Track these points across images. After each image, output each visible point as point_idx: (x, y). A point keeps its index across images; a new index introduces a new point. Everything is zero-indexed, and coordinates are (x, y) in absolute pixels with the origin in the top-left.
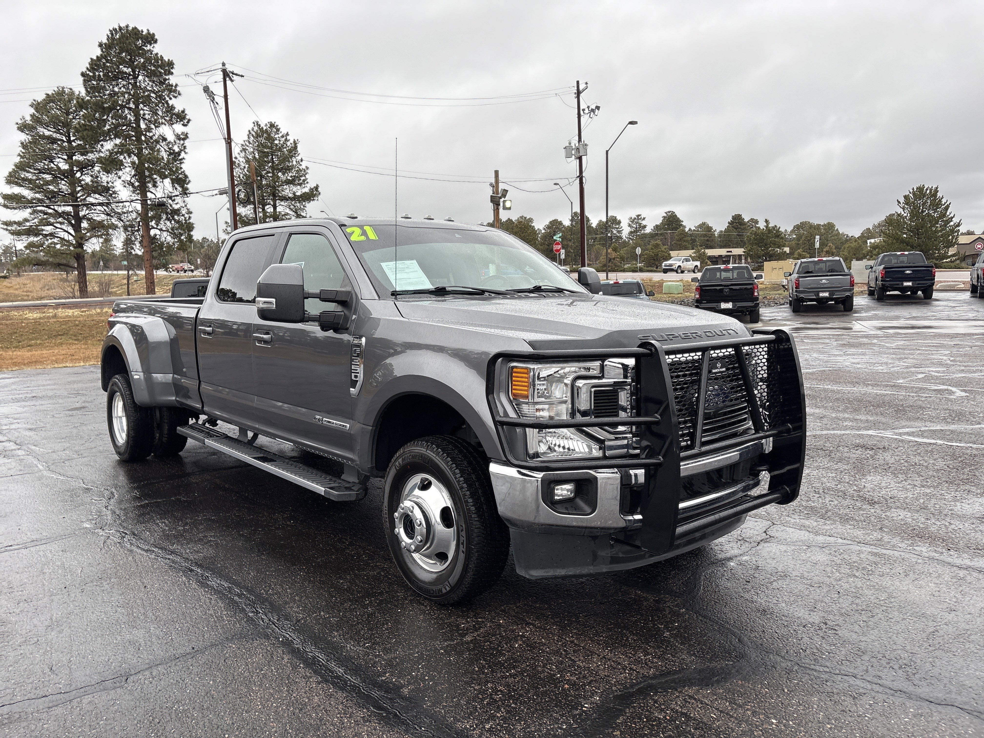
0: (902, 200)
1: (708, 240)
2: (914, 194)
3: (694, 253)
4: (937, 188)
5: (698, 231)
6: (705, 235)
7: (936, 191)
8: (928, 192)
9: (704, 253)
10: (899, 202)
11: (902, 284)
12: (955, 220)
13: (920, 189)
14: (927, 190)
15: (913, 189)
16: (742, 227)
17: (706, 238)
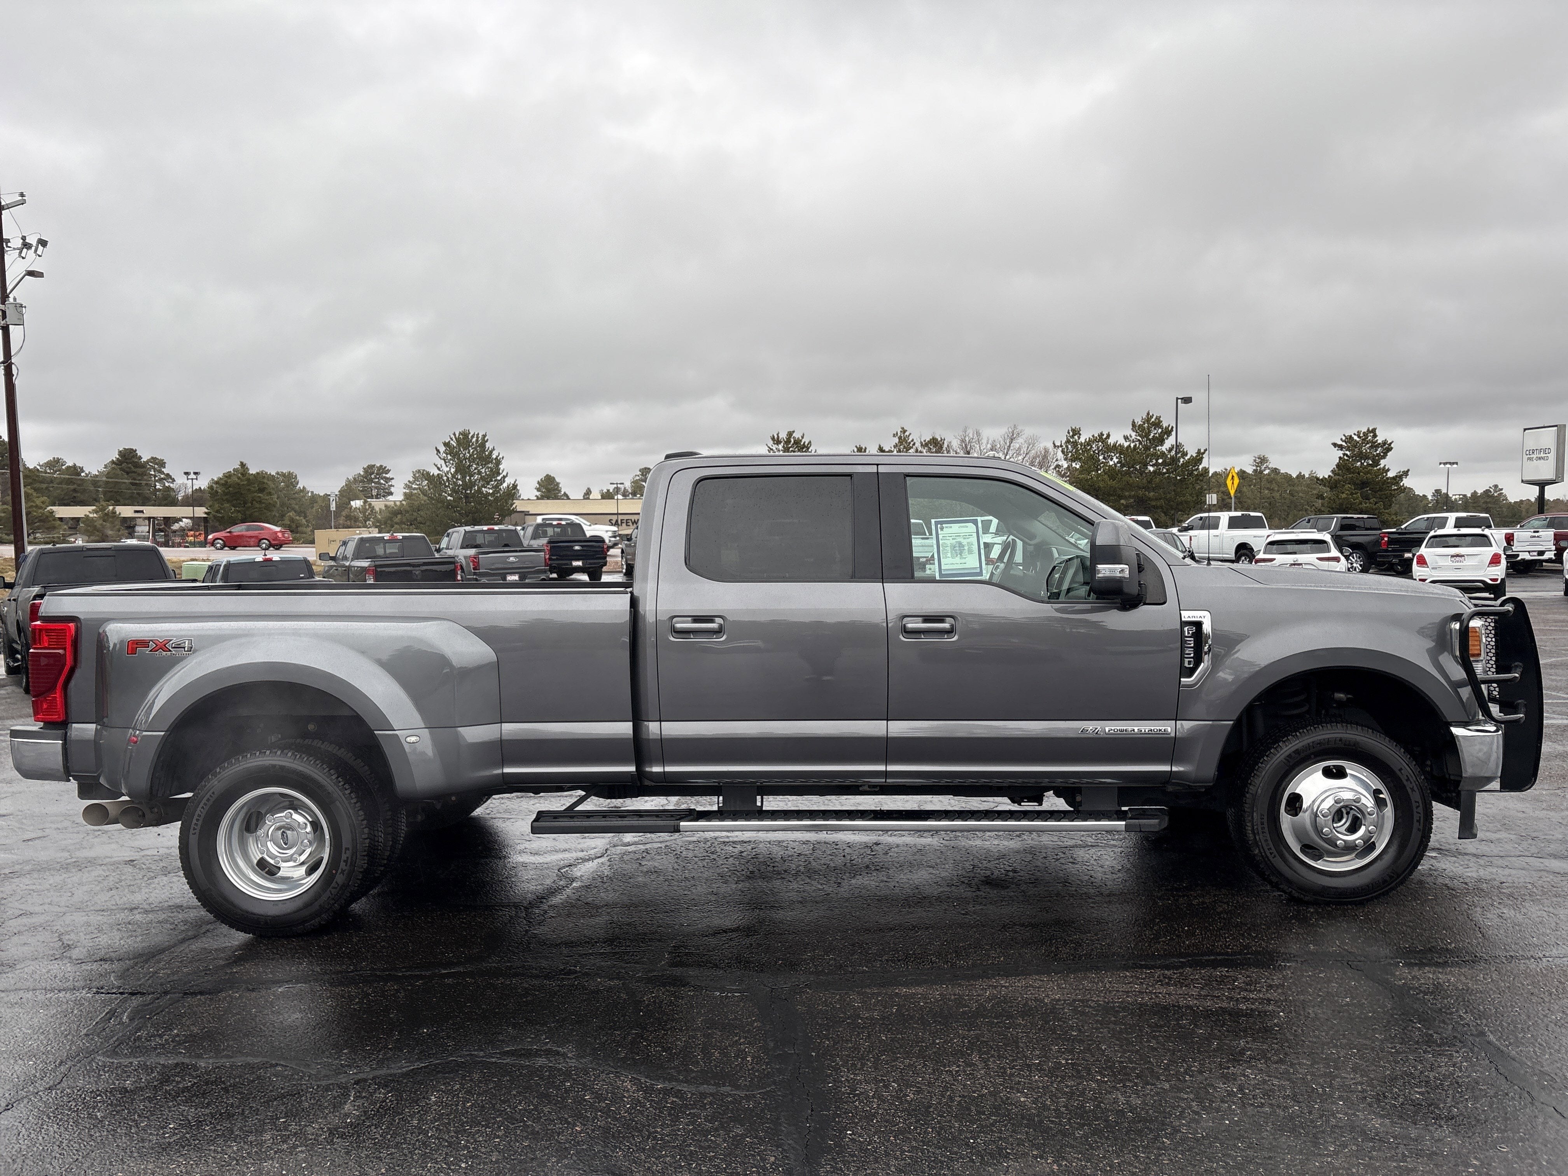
0: (442, 449)
1: (75, 490)
2: (458, 440)
3: (95, 511)
4: (484, 436)
5: (46, 472)
6: (69, 482)
7: (484, 441)
8: (474, 440)
9: (114, 512)
10: (438, 451)
11: (571, 564)
12: (509, 481)
13: (465, 434)
14: (473, 437)
15: (454, 434)
16: (139, 470)
17: (72, 487)
